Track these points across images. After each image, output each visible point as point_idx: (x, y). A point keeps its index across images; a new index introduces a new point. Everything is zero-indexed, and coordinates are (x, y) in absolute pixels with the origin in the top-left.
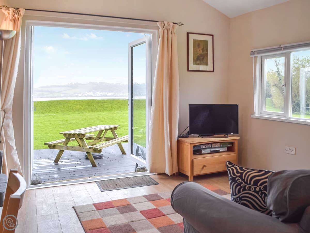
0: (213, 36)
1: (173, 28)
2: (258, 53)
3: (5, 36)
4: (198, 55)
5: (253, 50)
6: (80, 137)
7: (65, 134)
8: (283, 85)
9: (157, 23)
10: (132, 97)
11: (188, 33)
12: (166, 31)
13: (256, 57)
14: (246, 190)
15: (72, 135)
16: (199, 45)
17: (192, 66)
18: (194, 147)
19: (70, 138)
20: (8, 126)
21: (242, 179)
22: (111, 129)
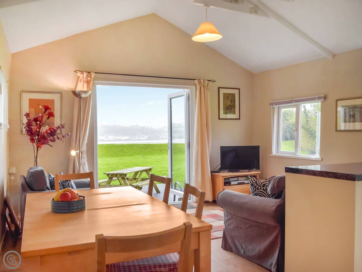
0: (239, 89)
1: (207, 85)
2: (276, 105)
3: (83, 95)
4: (228, 106)
5: (272, 102)
6: (122, 177)
7: (108, 175)
8: (294, 130)
9: (195, 81)
10: (171, 141)
11: (219, 88)
12: (202, 88)
13: (274, 107)
14: (259, 189)
15: (114, 175)
16: (228, 98)
17: (222, 116)
18: (225, 179)
19: (112, 178)
20: (85, 163)
21: (257, 184)
22: (146, 171)
